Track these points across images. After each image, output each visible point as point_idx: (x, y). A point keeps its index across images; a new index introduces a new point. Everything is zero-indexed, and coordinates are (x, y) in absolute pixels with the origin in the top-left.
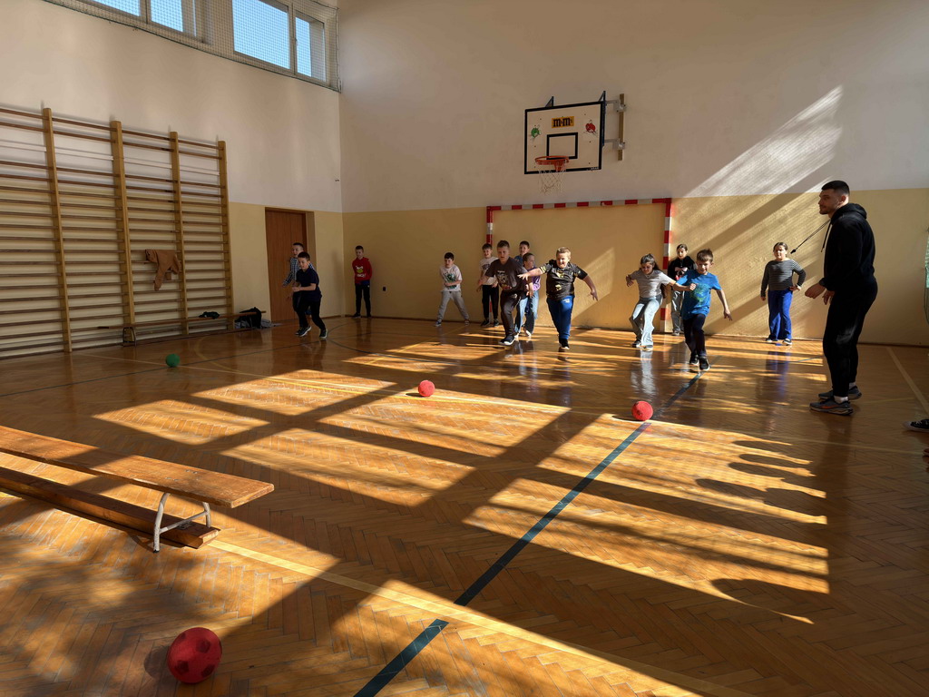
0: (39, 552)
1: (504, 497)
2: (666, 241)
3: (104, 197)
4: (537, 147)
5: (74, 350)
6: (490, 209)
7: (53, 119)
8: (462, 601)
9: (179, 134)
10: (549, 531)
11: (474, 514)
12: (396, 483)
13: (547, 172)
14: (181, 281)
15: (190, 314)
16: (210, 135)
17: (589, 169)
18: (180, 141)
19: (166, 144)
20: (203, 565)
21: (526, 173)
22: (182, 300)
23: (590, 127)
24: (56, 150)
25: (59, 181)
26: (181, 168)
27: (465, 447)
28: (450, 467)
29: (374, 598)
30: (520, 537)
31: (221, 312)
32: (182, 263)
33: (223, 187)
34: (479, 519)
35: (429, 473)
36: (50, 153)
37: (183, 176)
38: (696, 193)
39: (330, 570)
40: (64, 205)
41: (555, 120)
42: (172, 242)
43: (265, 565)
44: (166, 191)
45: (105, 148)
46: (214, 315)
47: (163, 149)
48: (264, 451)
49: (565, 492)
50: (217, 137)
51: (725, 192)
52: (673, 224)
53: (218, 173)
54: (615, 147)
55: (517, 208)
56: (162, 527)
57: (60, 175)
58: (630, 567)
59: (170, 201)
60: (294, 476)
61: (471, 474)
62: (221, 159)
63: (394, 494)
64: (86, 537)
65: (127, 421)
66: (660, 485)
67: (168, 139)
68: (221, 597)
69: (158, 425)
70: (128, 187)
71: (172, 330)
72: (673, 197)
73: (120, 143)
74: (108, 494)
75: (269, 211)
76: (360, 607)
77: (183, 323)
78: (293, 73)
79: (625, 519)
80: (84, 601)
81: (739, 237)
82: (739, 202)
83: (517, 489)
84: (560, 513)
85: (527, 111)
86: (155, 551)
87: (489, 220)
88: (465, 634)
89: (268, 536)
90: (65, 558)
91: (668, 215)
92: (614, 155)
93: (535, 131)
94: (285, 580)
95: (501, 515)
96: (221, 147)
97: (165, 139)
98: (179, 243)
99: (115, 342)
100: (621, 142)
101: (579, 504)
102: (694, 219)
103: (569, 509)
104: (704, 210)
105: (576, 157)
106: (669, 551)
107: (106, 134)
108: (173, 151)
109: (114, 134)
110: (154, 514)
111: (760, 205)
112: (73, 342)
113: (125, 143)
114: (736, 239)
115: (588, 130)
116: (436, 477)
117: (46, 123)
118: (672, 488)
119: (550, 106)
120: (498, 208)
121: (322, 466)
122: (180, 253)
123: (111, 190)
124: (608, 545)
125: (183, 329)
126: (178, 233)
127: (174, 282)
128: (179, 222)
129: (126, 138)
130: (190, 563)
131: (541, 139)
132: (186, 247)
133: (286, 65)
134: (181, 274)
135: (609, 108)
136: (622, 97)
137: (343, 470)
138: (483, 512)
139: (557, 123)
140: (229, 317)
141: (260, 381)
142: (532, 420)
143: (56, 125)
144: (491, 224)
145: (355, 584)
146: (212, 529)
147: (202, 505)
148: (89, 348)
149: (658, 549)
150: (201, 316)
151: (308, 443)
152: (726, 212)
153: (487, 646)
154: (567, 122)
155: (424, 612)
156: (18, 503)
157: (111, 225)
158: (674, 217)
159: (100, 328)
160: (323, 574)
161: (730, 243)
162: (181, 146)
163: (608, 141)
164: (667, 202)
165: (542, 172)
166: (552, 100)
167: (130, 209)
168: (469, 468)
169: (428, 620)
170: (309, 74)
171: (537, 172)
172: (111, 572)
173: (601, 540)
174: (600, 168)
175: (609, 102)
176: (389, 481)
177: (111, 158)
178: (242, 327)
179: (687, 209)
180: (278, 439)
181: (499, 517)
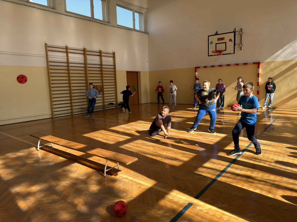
0: (74, 175)
1: (207, 165)
2: (258, 76)
3: (82, 70)
4: (212, 48)
5: (74, 115)
6: (196, 68)
7: (69, 49)
8: (197, 197)
9: (102, 51)
10: (223, 176)
11: (198, 170)
12: (171, 158)
13: (216, 55)
14: (103, 94)
15: (106, 104)
16: (110, 51)
17: (230, 54)
18: (102, 53)
19: (98, 54)
20: (118, 182)
21: (209, 56)
22: (103, 100)
23: (230, 40)
24: (69, 58)
25: (70, 66)
26: (103, 61)
27: (192, 147)
28: (188, 154)
29: (169, 195)
30: (214, 178)
31: (114, 103)
32: (103, 89)
33: (115, 66)
34: (199, 171)
35: (182, 155)
36: (68, 59)
37: (104, 63)
38: (269, 60)
39: (155, 185)
40: (71, 73)
41: (218, 39)
42: (101, 83)
43: (136, 182)
44: (99, 68)
45: (82, 56)
46: (112, 104)
47: (98, 55)
48: (131, 146)
49: (228, 164)
50: (113, 51)
51: (280, 59)
52: (260, 71)
53: (113, 62)
54: (239, 46)
55: (205, 67)
56: (106, 169)
57: (70, 65)
58: (251, 190)
59: (100, 71)
60: (141, 155)
61: (195, 157)
62: (114, 57)
63: (171, 162)
64: (85, 171)
65: (92, 136)
66: (260, 162)
67: (99, 52)
68: (124, 191)
69: (100, 138)
70: (88, 67)
71: (101, 108)
72: (261, 61)
73: (86, 54)
74: (89, 159)
75: (127, 72)
76: (165, 197)
77: (104, 106)
78: (134, 30)
79: (248, 173)
80: (88, 190)
81: (285, 74)
82: (285, 63)
83: (211, 162)
84: (226, 171)
85: (209, 36)
86: (105, 177)
87: (196, 72)
88: (199, 208)
89: (136, 173)
90: (81, 177)
91: (259, 68)
92: (239, 48)
93: (212, 42)
94: (142, 187)
95: (207, 170)
96: (114, 54)
97: (98, 52)
98: (102, 83)
99: (85, 112)
100: (241, 44)
101: (232, 168)
102: (268, 69)
103: (229, 169)
104: (272, 66)
105: (226, 50)
106: (265, 185)
107: (82, 52)
108: (100, 56)
109: (85, 52)
110: (104, 166)
111: (293, 63)
112: (74, 112)
113: (87, 54)
114: (284, 75)
115: (230, 41)
116: (185, 157)
117: (67, 50)
118: (264, 163)
119: (217, 34)
120: (199, 67)
121: (148, 152)
122: (103, 86)
123: (84, 68)
124: (243, 182)
125: (104, 108)
126: (102, 80)
127: (101, 94)
128: (103, 76)
129: (88, 53)
130: (114, 181)
131: (214, 45)
132: (105, 84)
133: (132, 27)
134: (103, 92)
135: (237, 33)
136: (241, 29)
137: (155, 153)
138: (200, 169)
139: (219, 39)
140: (117, 104)
141: (127, 124)
142: (214, 139)
143: (69, 51)
144: (197, 73)
145: (163, 190)
146: (120, 171)
147: (117, 163)
148: (78, 114)
149: (261, 184)
150: (109, 104)
151: (143, 144)
152: (280, 66)
153: (206, 212)
154: (223, 39)
155: (185, 200)
156: (66, 161)
157: (84, 78)
158: (261, 68)
159: (81, 108)
160: (153, 186)
161: (282, 77)
162: (103, 54)
163: (237, 44)
164: (258, 64)
165: (214, 55)
166: (217, 32)
167: (89, 73)
168: (194, 154)
169: (186, 203)
170: (139, 29)
171: (212, 56)
172: (93, 182)
173: (240, 180)
174: (234, 53)
175: (237, 31)
176: (169, 157)
177: (84, 59)
178: (120, 107)
179: (266, 65)
180: (135, 143)
181: (206, 171)
